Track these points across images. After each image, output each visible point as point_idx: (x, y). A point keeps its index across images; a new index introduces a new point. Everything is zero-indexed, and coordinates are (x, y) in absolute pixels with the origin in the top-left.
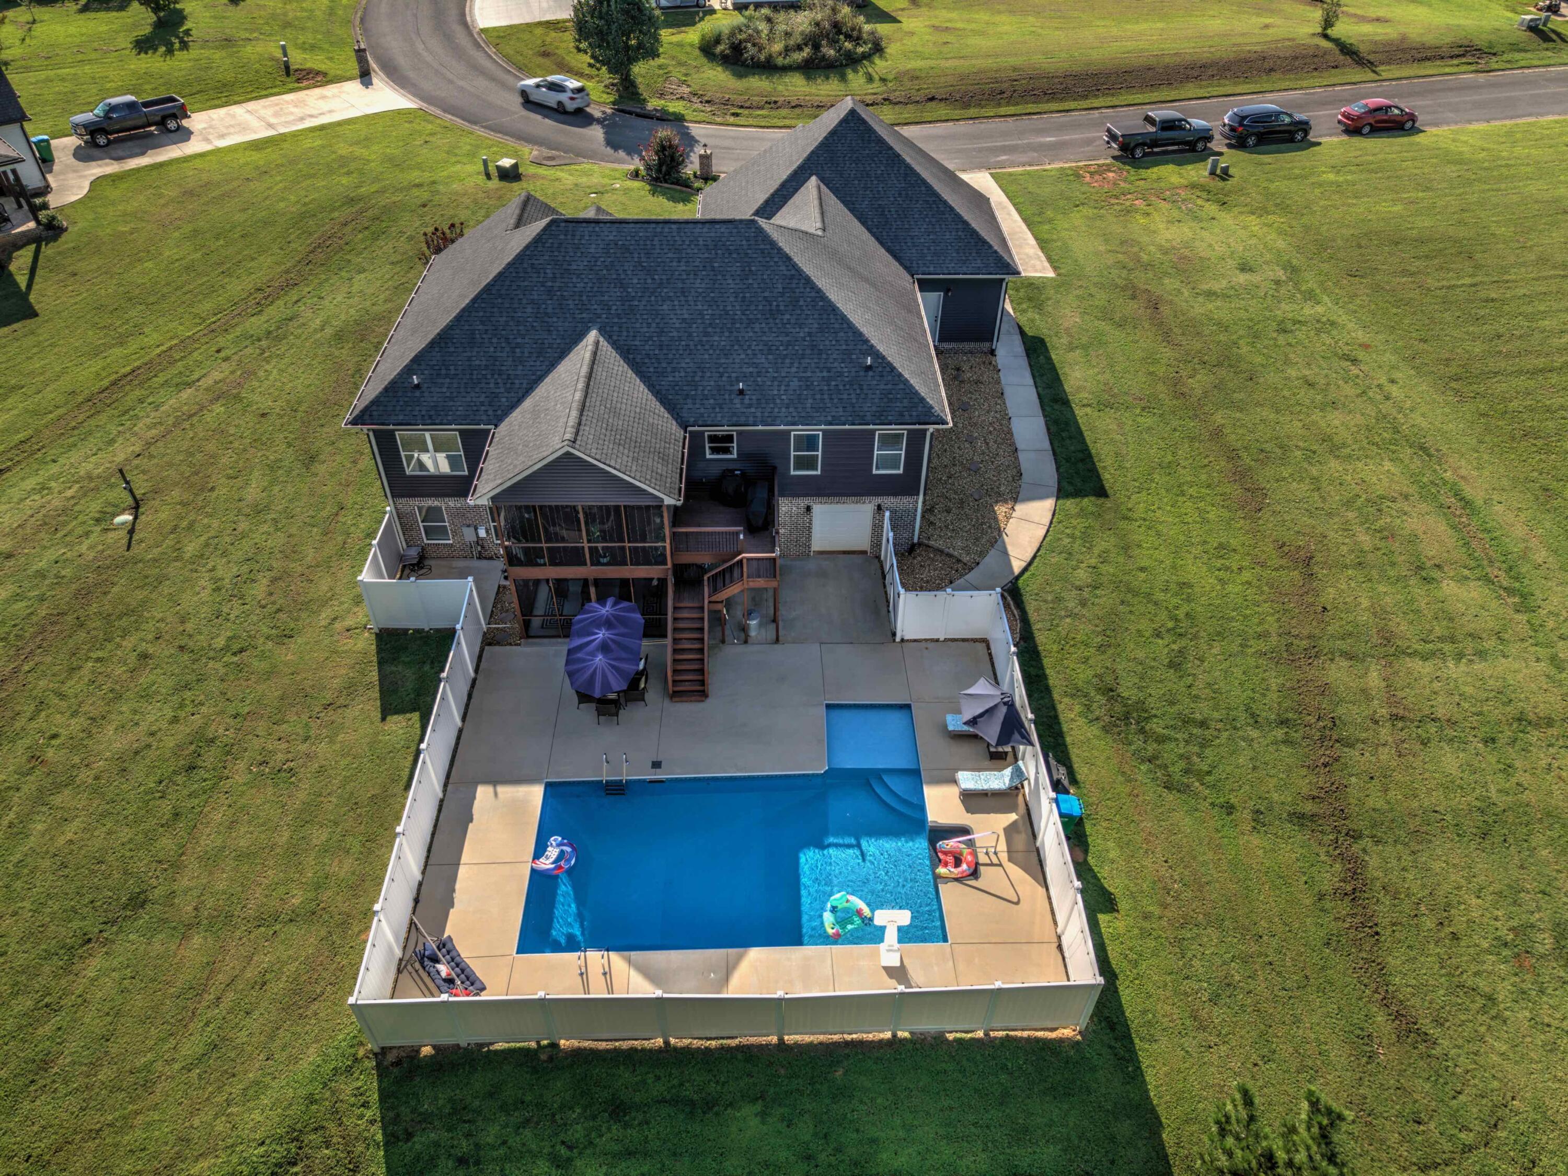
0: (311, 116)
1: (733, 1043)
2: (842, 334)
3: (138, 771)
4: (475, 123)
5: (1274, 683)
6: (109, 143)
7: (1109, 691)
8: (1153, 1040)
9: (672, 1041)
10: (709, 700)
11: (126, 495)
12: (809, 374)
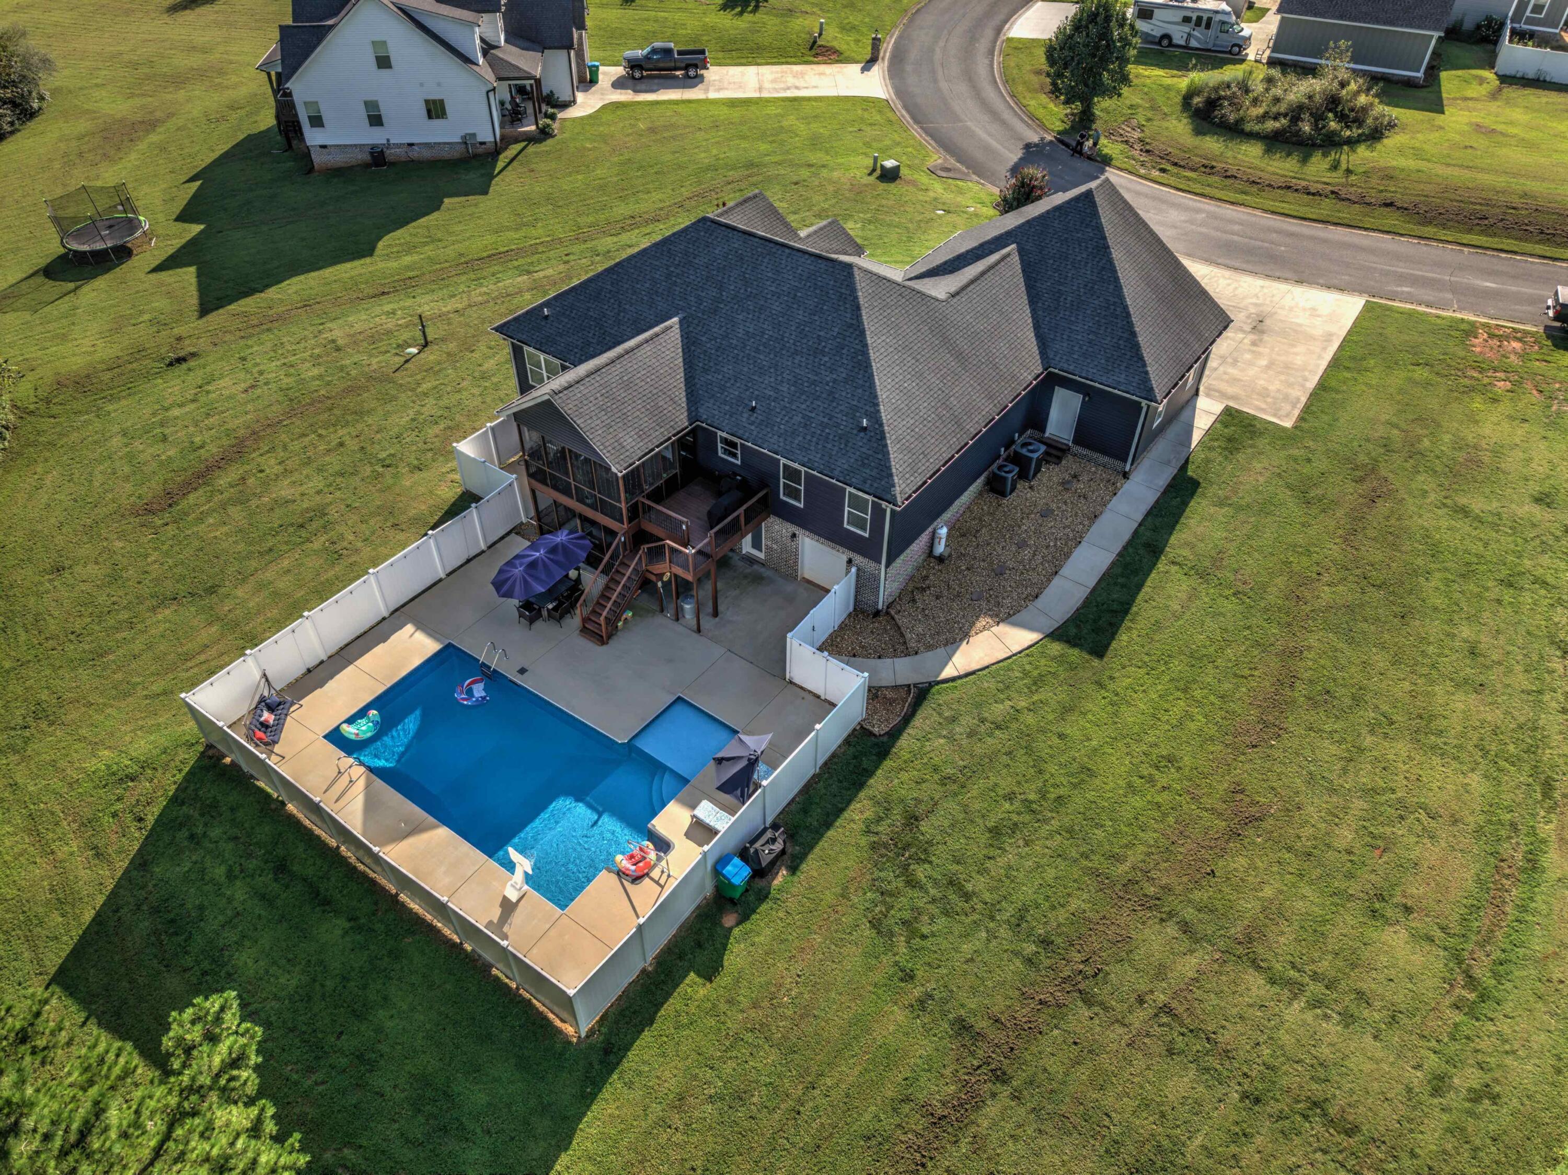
0: (797, 88)
1: (372, 875)
2: (860, 391)
3: (278, 512)
4: (916, 121)
5: (1075, 904)
6: (642, 77)
7: (912, 820)
8: (630, 1085)
9: (343, 848)
10: (605, 647)
11: (419, 334)
12: (813, 415)
